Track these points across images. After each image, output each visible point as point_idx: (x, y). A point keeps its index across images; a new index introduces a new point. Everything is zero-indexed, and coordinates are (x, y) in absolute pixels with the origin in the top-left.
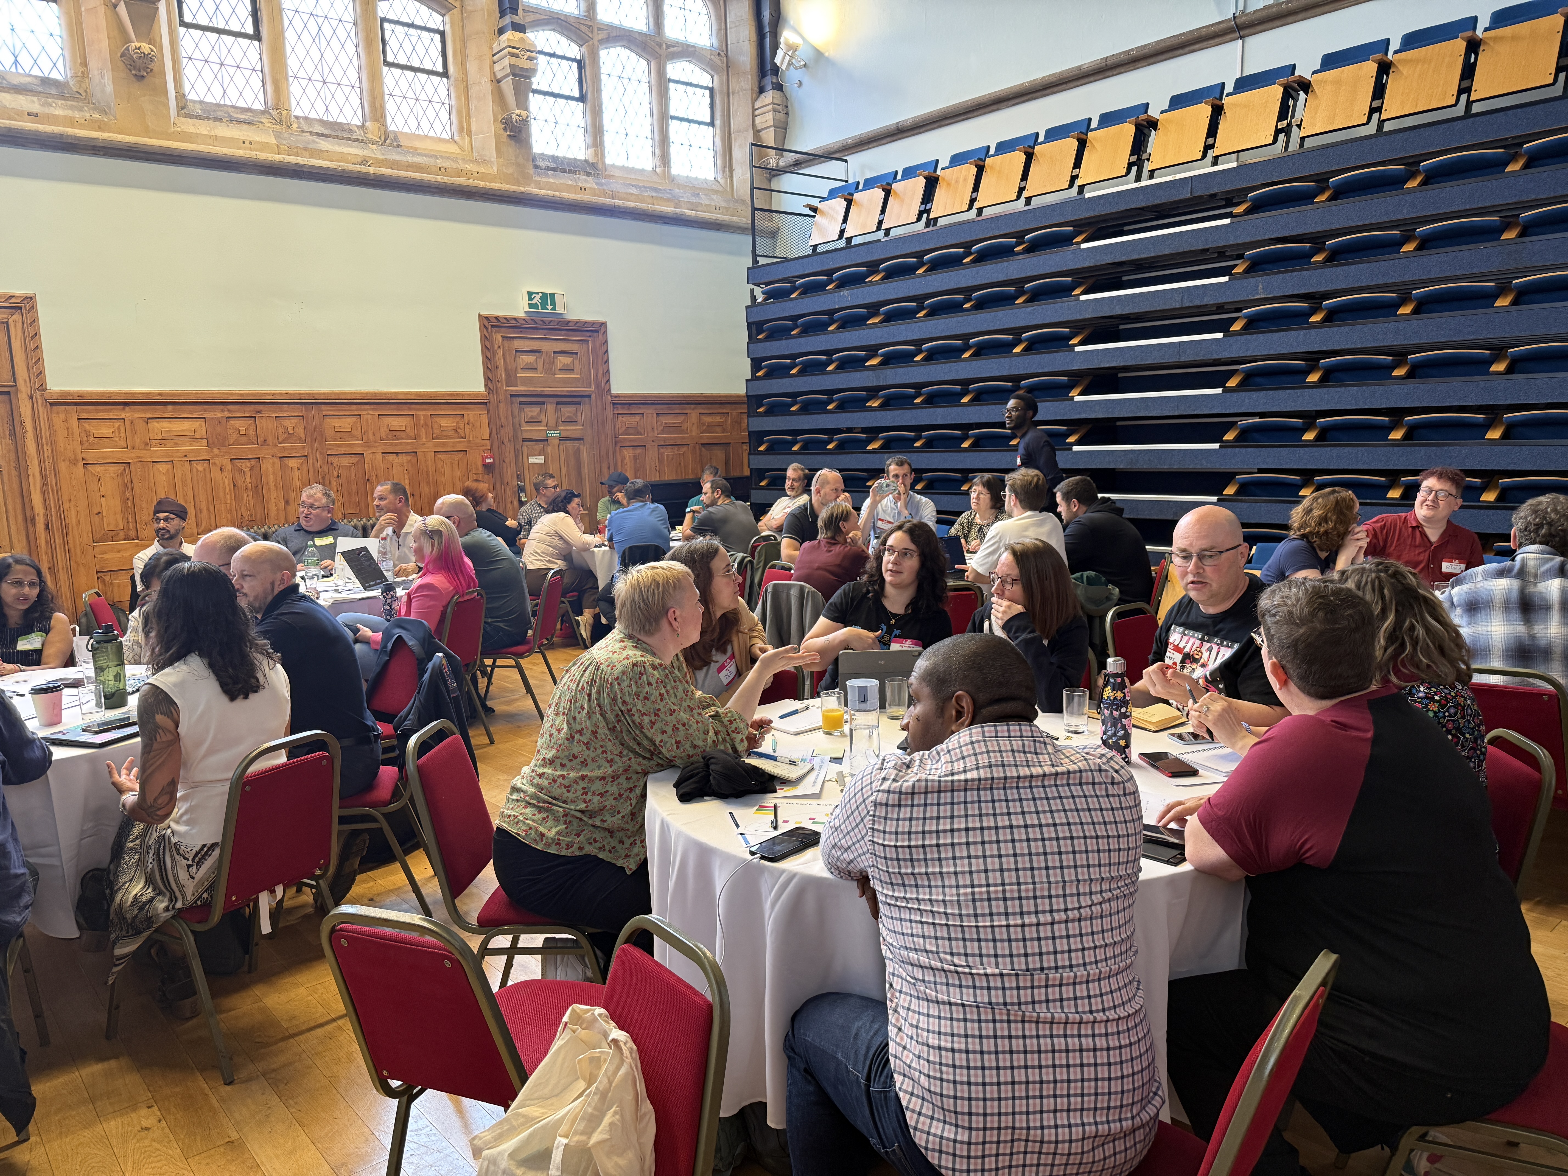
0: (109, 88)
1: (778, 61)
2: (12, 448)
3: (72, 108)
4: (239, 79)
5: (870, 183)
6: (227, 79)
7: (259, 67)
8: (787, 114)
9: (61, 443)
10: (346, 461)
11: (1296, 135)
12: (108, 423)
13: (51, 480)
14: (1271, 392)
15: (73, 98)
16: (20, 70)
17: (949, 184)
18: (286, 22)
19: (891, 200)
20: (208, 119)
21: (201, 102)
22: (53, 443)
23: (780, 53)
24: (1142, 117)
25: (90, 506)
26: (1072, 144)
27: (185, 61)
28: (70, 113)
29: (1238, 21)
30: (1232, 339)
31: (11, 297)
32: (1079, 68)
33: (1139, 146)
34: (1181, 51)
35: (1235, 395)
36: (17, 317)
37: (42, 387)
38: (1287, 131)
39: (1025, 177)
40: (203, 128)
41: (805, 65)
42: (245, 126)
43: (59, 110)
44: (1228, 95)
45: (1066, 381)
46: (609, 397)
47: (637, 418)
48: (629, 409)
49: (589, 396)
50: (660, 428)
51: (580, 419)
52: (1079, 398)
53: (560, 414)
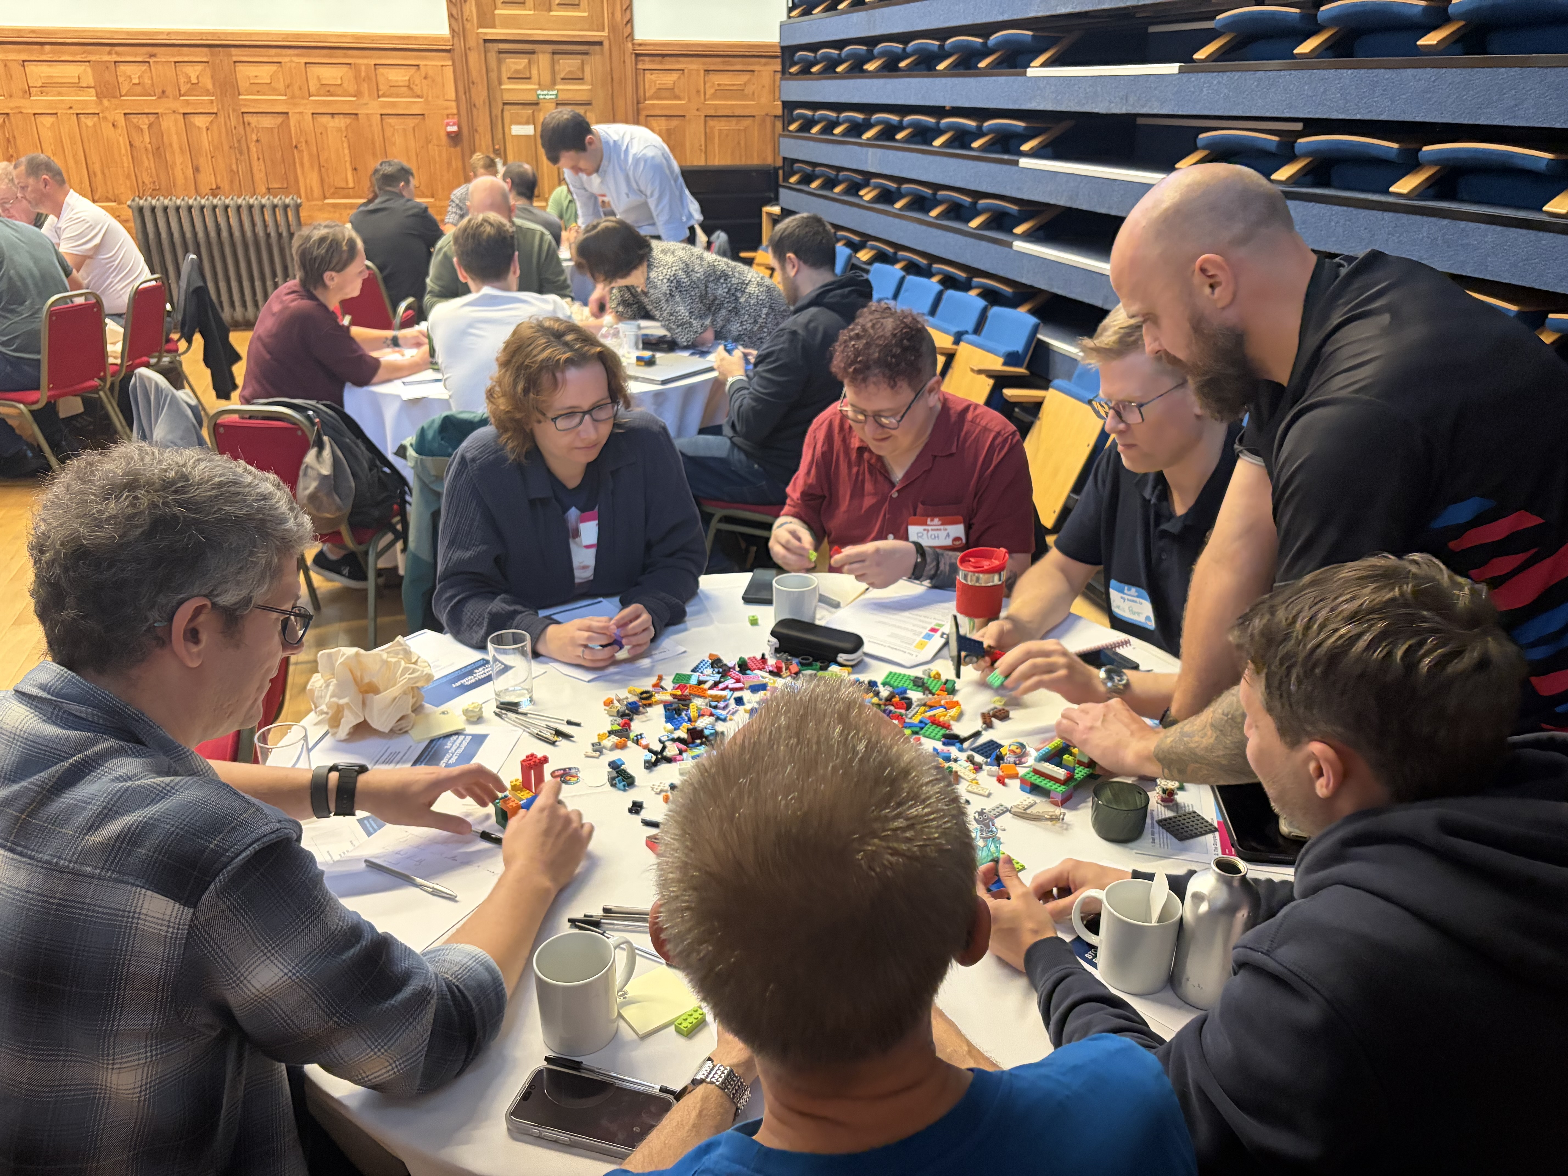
10: (267, 122)
45: (1030, 39)
46: (630, 45)
47: (675, 76)
48: (661, 63)
49: (600, 43)
50: (710, 92)
51: (588, 75)
52: (1035, 71)
53: (557, 67)
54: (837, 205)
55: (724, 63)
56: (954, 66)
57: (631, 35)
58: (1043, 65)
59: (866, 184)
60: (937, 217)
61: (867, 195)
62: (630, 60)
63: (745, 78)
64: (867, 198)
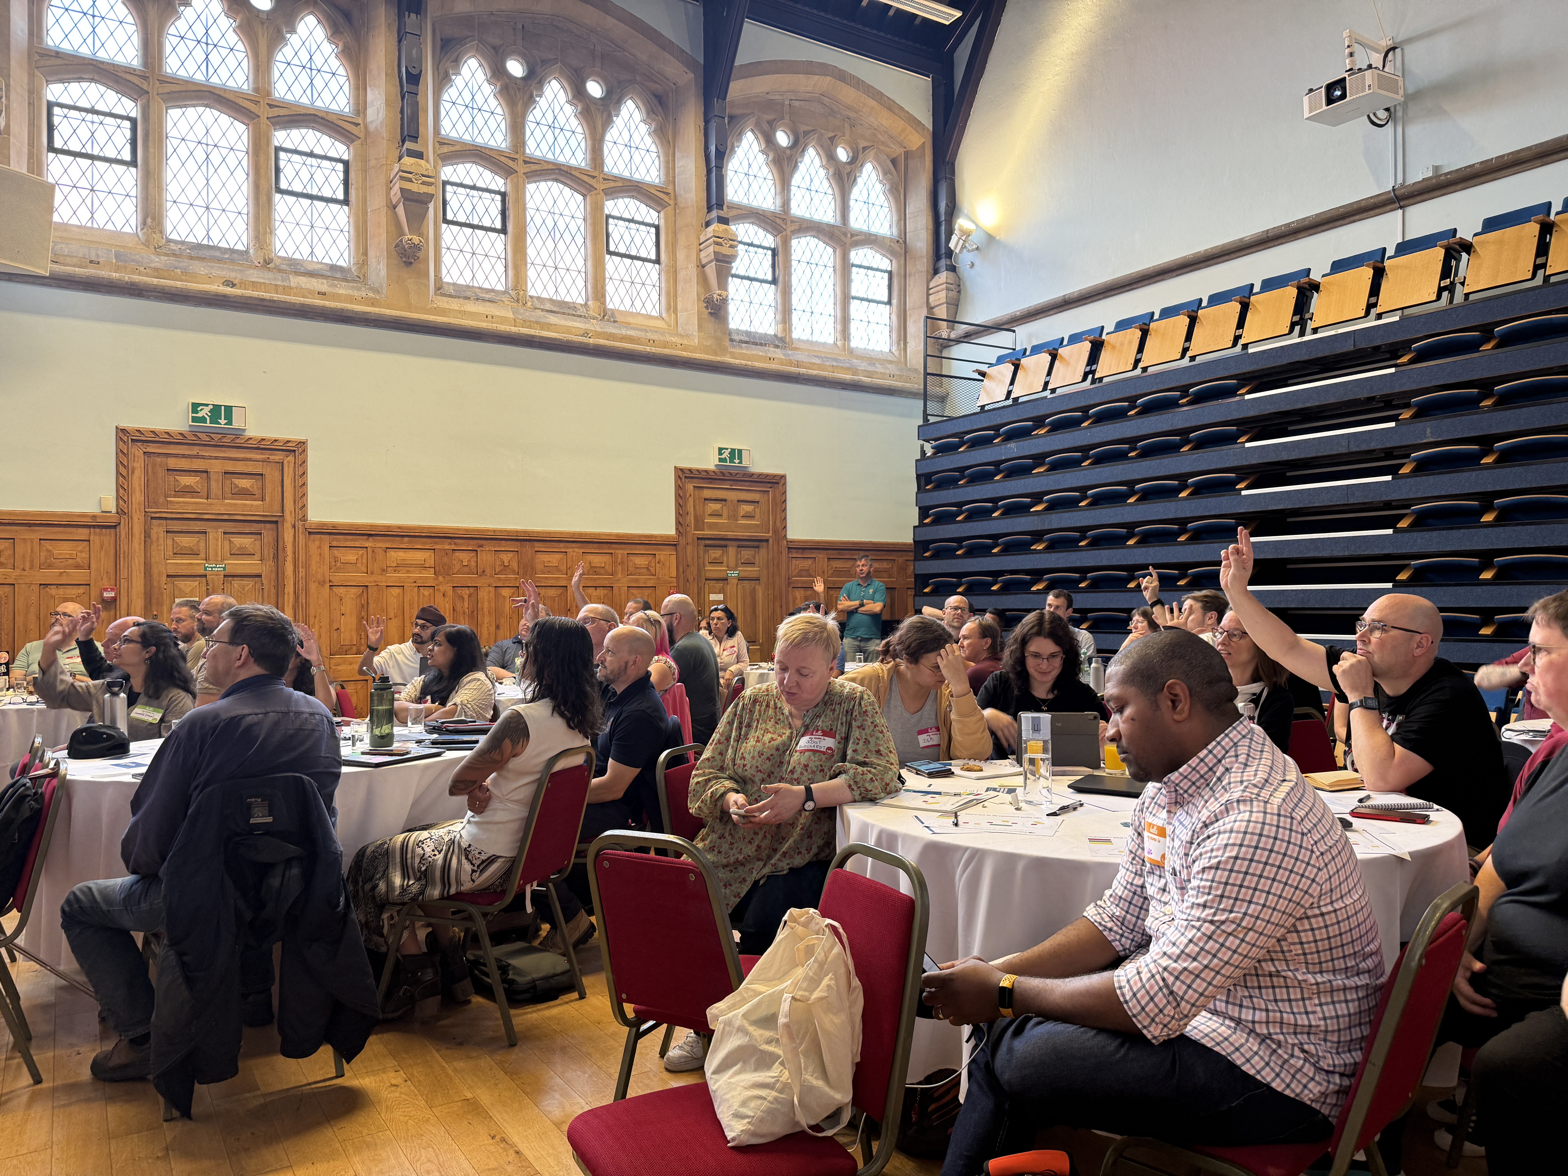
0: (383, 272)
1: (952, 245)
2: (274, 569)
3: (352, 288)
4: (487, 266)
5: (1036, 350)
6: (476, 265)
7: (503, 256)
8: (959, 292)
9: (314, 566)
11: (1460, 292)
12: (354, 551)
13: (302, 599)
14: (1444, 532)
15: (354, 281)
16: (315, 259)
17: (1114, 347)
18: (528, 219)
19: (1057, 363)
20: (459, 297)
21: (454, 284)
22: (307, 567)
23: (954, 239)
24: (1305, 280)
25: (331, 622)
26: (1234, 307)
27: (444, 251)
28: (351, 292)
29: (1397, 192)
30: (1401, 482)
31: (288, 441)
32: (1241, 240)
33: (1302, 307)
34: (1341, 222)
35: (1407, 535)
36: (291, 458)
37: (304, 518)
38: (1451, 289)
39: (1189, 337)
40: (455, 305)
41: (977, 249)
42: (488, 304)
43: (342, 290)
44: (1389, 258)
46: (784, 542)
47: (810, 562)
48: (800, 553)
49: (767, 541)
50: (830, 572)
51: (758, 561)
53: (740, 556)
55: (838, 554)
57: (785, 535)
62: (784, 552)
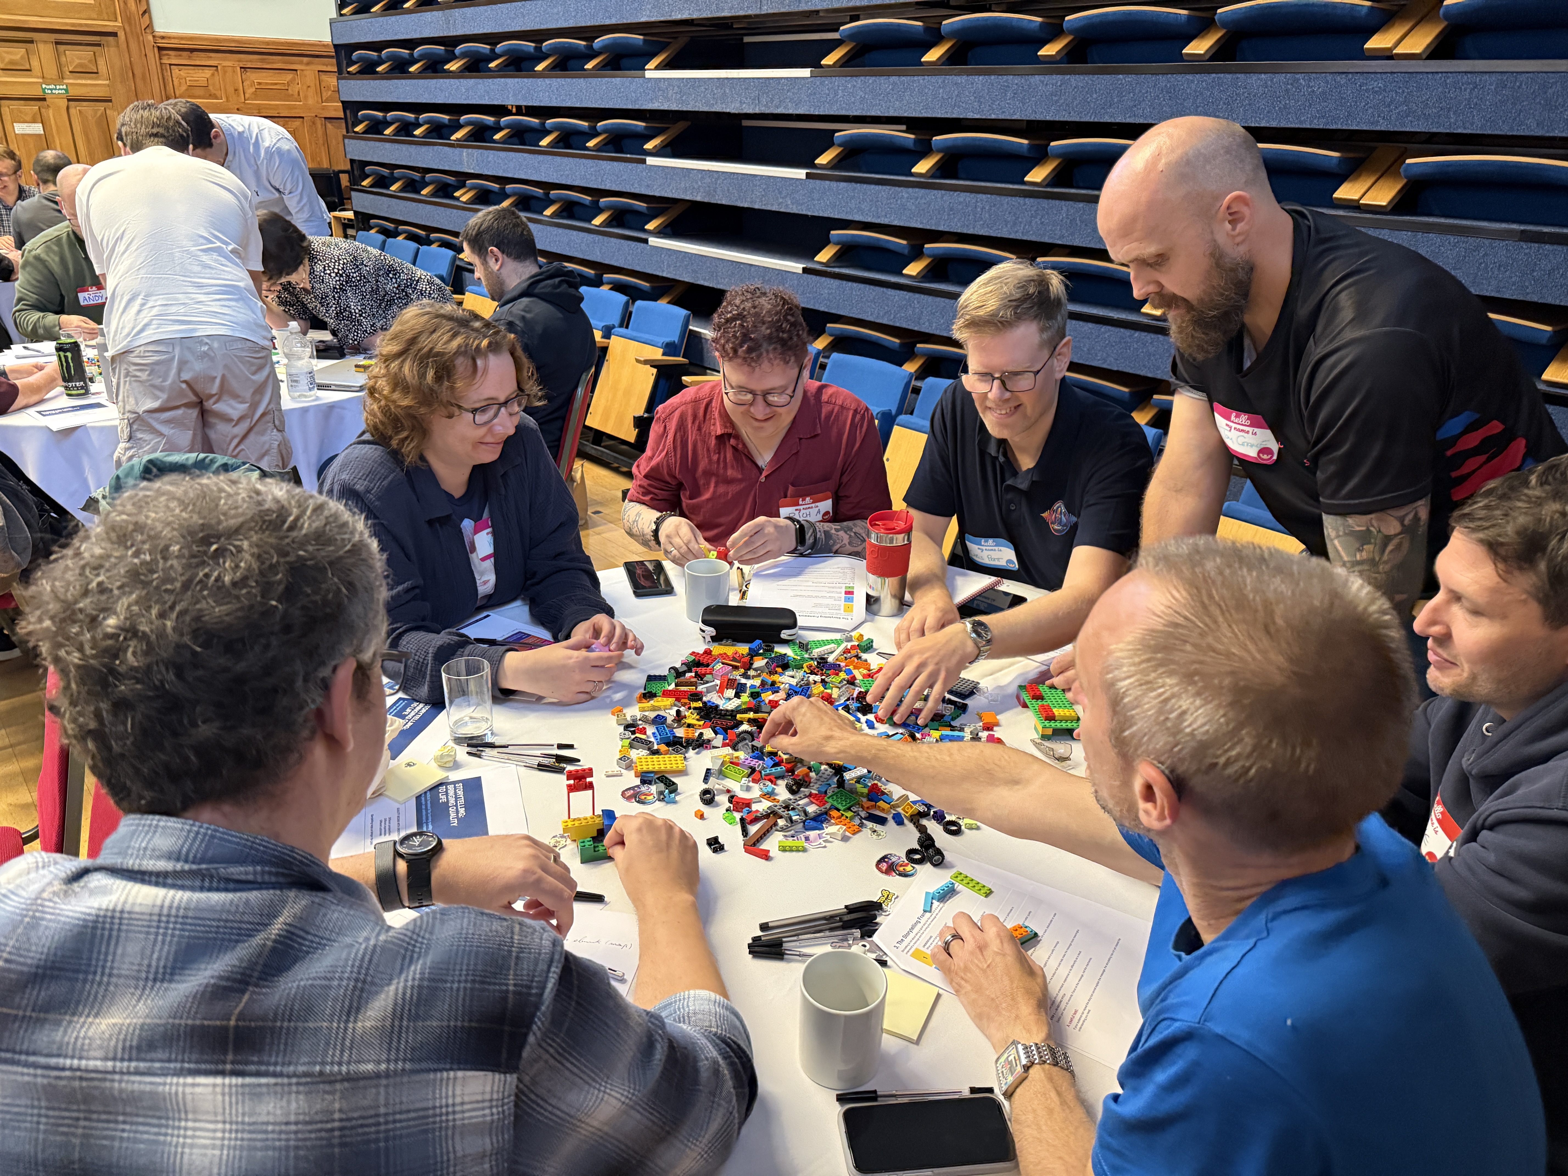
45: (641, 43)
46: (150, 38)
47: (208, 73)
48: (190, 58)
49: (115, 34)
50: (250, 91)
51: (102, 68)
52: (652, 73)
53: (63, 59)
54: (429, 207)
55: (262, 61)
56: (553, 67)
57: (150, 26)
58: (657, 68)
59: (462, 185)
60: (552, 216)
61: (464, 196)
62: (153, 56)
63: (289, 76)
64: (464, 199)
